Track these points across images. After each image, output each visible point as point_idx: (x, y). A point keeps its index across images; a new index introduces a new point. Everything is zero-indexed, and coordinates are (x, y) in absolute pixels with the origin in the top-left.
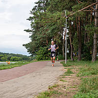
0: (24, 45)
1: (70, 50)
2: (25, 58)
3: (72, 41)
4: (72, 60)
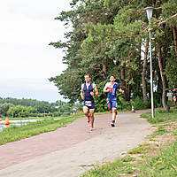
0: (51, 79)
2: (44, 109)
4: (165, 108)
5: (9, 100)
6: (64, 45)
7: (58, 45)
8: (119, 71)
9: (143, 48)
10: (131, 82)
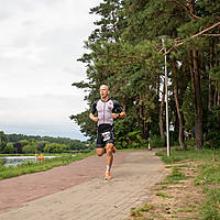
0: (72, 117)
1: (176, 125)
2: (75, 147)
3: (180, 104)
4: (182, 147)
5: (46, 138)
6: (87, 85)
7: (80, 85)
8: (138, 110)
9: (161, 89)
10: (149, 120)
